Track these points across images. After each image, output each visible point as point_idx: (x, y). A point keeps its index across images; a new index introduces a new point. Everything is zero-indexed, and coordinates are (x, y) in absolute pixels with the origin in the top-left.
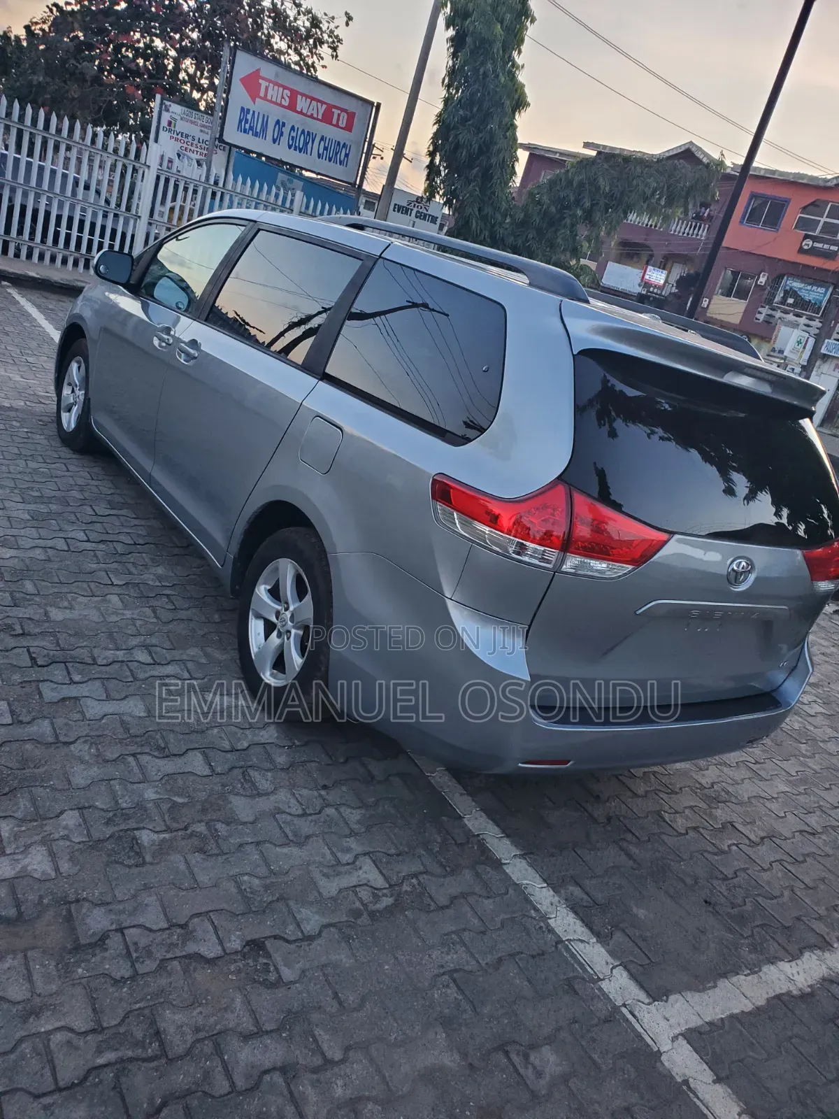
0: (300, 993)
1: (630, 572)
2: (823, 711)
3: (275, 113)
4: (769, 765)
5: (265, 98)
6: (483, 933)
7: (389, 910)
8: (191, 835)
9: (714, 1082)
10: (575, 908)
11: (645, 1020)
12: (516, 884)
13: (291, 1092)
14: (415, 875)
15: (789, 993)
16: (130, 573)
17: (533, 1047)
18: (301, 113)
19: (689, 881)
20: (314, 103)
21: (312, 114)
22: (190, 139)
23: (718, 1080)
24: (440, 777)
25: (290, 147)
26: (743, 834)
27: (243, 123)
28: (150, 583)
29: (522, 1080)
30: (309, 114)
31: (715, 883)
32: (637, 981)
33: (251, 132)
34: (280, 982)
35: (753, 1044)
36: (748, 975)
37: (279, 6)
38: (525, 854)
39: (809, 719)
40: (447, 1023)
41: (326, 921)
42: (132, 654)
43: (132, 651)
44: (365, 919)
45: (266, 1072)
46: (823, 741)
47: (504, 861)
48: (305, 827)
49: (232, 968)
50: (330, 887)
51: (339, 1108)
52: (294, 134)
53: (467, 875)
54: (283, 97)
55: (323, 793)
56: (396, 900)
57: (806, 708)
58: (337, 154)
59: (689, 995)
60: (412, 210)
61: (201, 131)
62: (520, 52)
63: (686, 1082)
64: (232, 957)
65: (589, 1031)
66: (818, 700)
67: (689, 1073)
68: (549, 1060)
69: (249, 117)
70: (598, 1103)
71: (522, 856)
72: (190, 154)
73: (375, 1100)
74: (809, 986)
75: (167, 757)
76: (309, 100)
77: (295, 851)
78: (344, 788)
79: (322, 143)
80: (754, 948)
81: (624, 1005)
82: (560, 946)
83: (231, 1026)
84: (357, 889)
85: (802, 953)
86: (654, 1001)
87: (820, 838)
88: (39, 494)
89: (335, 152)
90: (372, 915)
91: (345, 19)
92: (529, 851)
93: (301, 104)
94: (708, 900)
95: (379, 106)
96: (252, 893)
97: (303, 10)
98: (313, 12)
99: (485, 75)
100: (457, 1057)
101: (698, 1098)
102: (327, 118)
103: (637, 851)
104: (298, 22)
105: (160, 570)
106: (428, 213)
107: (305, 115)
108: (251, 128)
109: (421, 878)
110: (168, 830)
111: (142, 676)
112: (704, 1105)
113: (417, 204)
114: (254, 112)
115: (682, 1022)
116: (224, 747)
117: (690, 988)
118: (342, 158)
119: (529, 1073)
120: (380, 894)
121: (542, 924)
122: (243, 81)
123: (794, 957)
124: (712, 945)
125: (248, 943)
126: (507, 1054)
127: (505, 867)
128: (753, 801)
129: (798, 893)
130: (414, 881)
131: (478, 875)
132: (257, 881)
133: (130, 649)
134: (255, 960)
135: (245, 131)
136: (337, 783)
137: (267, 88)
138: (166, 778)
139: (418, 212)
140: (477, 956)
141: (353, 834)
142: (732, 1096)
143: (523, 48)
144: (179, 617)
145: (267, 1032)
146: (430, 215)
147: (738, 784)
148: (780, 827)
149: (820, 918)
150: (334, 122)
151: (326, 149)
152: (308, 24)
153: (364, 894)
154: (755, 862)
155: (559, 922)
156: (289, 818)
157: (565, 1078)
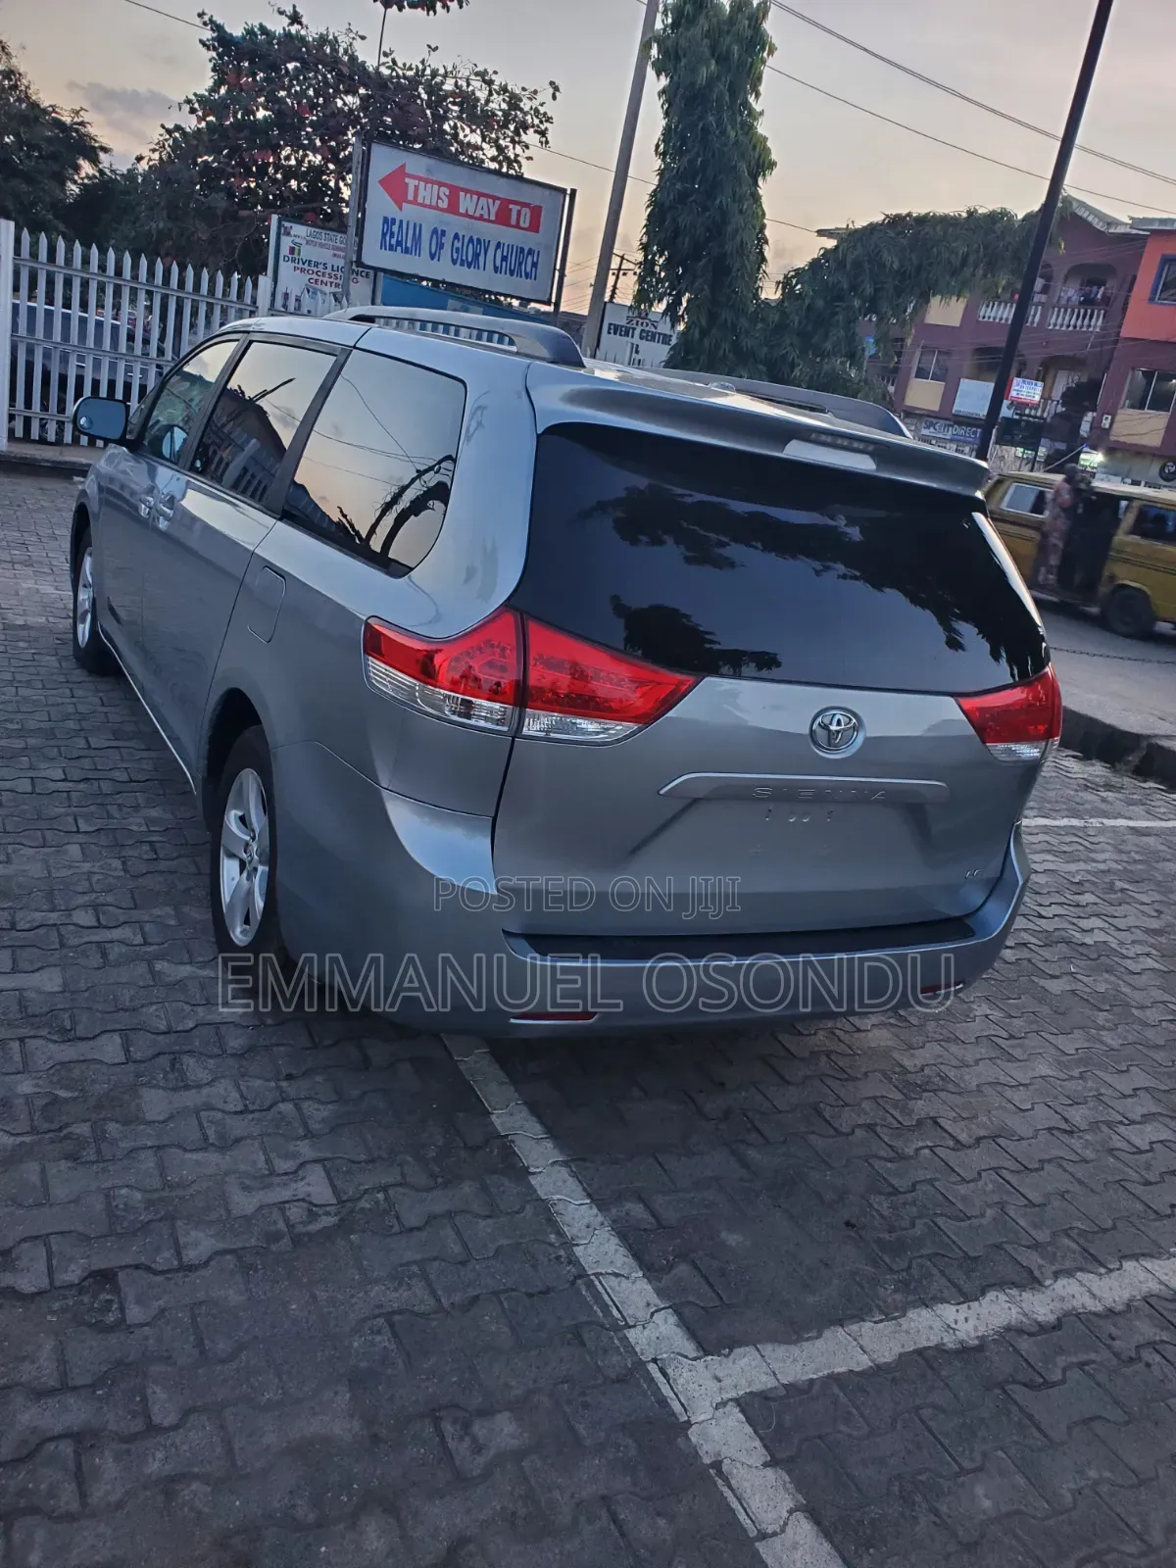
0: (146, 1338)
1: (633, 734)
2: (1156, 966)
3: (430, 220)
4: (1032, 1041)
5: (414, 202)
6: (463, 1263)
7: (327, 1234)
8: (66, 1137)
9: (765, 1465)
10: (625, 1233)
11: (681, 1381)
12: (540, 1199)
13: (79, 1466)
14: (384, 1189)
15: (939, 1348)
16: (110, 816)
17: (485, 1413)
18: (466, 215)
19: (829, 1196)
20: (483, 200)
21: (482, 215)
22: (321, 267)
23: (773, 1463)
24: (475, 1063)
25: (454, 262)
26: (946, 1131)
27: (388, 238)
28: (135, 828)
29: (447, 1455)
30: (477, 215)
31: (875, 1199)
32: (688, 1329)
33: (399, 248)
34: (122, 1325)
35: (850, 1413)
36: (882, 1321)
37: (465, 88)
38: (573, 1160)
39: (1127, 978)
40: (359, 1381)
41: (221, 1246)
42: (70, 915)
43: (74, 912)
44: (285, 1243)
45: (52, 1439)
46: (1142, 1007)
47: (532, 1170)
48: (238, 1127)
49: (56, 1306)
50: (244, 1203)
51: (145, 1488)
52: (458, 244)
53: (468, 1188)
54: (439, 198)
55: (284, 1084)
56: (341, 1220)
57: (1128, 963)
58: (520, 264)
59: (768, 1349)
60: (634, 329)
61: (335, 255)
62: (757, 95)
63: (717, 1465)
64: (62, 1292)
65: (583, 1394)
66: (1154, 952)
67: (725, 1451)
68: (504, 1431)
69: (395, 229)
70: (559, 1487)
71: (565, 1164)
72: (324, 288)
73: (204, 1478)
74: (978, 1337)
75: (69, 1040)
76: (475, 197)
77: (213, 1157)
78: (319, 1079)
79: (499, 252)
80: (904, 1286)
81: (655, 1361)
82: (579, 1282)
83: (23, 1380)
84: (287, 1206)
85: (983, 1293)
86: (707, 1353)
87: (1081, 1138)
88: (19, 727)
89: (519, 261)
90: (297, 1241)
91: (551, 91)
92: (579, 1155)
93: (466, 203)
94: (853, 1221)
95: (574, 192)
96: (125, 1210)
97: (497, 88)
98: (509, 88)
99: (706, 130)
100: (356, 1425)
101: (730, 1487)
102: (503, 218)
103: (759, 1157)
104: (491, 105)
105: (154, 813)
106: (658, 331)
107: (471, 217)
108: (399, 243)
109: (391, 1192)
110: (34, 1131)
111: (73, 941)
112: (736, 1496)
113: (641, 321)
114: (401, 222)
115: (743, 1382)
116: (158, 1028)
117: (775, 1339)
118: (528, 270)
119: (461, 1449)
120: (321, 1212)
121: (562, 1253)
122: (385, 183)
123: (967, 1297)
124: (835, 1281)
125: (93, 1274)
126: (437, 1422)
127: (531, 1178)
128: (987, 1090)
129: (1012, 1214)
130: (380, 1196)
131: (485, 1189)
132: (138, 1196)
133: (69, 911)
134: (95, 1296)
135: (391, 248)
136: (308, 1073)
137: (417, 188)
138: (58, 1067)
139: (642, 331)
140: (440, 1293)
141: (310, 1134)
142: (788, 1485)
143: (762, 89)
144: (157, 869)
145: (75, 1388)
146: (660, 334)
147: (967, 1066)
148: (1017, 1124)
149: (1036, 1246)
150: (513, 221)
151: (504, 258)
152: (504, 106)
153: (295, 1213)
154: (953, 1170)
155: (591, 1249)
156: (220, 1115)
157: (519, 1455)
